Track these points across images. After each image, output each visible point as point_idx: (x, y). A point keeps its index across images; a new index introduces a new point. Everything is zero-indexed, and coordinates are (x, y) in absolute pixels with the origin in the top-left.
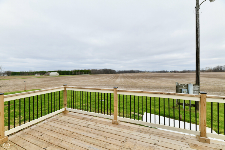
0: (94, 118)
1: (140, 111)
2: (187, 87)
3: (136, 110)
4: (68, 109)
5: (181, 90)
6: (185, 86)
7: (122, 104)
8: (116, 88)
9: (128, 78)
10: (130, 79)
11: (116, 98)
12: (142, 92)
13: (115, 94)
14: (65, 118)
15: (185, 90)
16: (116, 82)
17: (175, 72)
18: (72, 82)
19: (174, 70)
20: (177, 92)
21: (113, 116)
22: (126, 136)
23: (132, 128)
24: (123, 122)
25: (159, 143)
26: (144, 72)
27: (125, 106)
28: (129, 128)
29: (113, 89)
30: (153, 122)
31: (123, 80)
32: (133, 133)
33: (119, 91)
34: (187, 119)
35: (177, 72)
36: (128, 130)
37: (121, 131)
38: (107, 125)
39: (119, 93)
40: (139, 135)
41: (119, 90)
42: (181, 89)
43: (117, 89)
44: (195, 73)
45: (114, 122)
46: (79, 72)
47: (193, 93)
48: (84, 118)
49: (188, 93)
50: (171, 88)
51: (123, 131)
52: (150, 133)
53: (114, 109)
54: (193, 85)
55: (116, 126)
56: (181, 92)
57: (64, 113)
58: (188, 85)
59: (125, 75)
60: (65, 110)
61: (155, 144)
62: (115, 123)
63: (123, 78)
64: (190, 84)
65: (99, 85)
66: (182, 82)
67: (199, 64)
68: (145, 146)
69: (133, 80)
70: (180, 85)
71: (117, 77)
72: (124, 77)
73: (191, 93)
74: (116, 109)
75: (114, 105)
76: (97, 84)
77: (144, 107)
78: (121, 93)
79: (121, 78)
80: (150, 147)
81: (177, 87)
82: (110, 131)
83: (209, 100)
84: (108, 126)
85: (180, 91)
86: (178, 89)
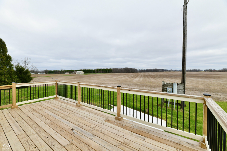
0: (70, 103)
2: (172, 86)
5: (166, 89)
6: (170, 85)
9: (148, 77)
15: (169, 89)
16: (133, 81)
17: (211, 71)
20: (163, 91)
21: (77, 101)
26: (170, 71)
36: (80, 110)
42: (166, 87)
45: (78, 105)
47: (178, 92)
48: (64, 102)
49: (173, 92)
50: (159, 87)
54: (178, 84)
58: (173, 84)
59: (146, 74)
60: (56, 97)
63: (143, 77)
64: (175, 83)
66: (168, 81)
69: (152, 80)
70: (165, 84)
71: (137, 76)
72: (144, 76)
73: (175, 92)
76: (113, 83)
78: (82, 86)
79: (141, 77)
81: (163, 86)
85: (166, 90)
86: (164, 88)
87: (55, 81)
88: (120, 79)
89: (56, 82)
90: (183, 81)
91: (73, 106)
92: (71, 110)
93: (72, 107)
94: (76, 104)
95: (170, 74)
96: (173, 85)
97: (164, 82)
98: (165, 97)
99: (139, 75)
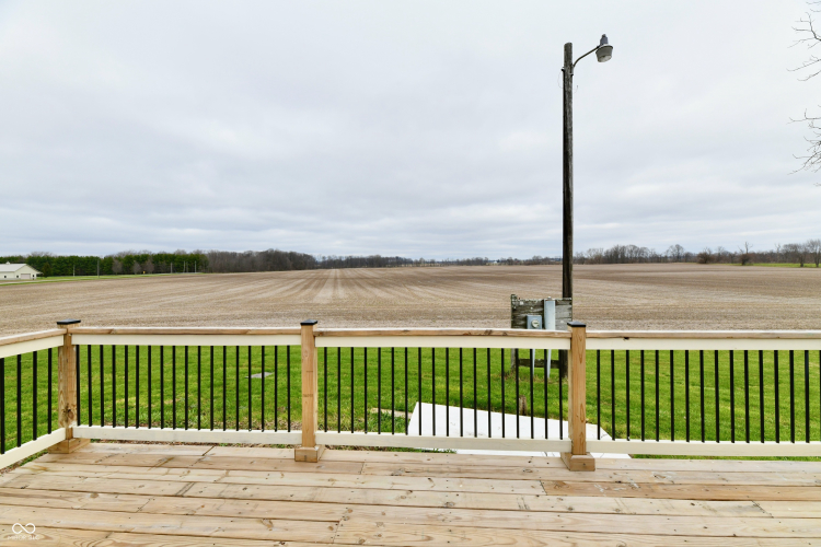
0: (217, 451)
1: (400, 400)
2: (540, 309)
3: (386, 398)
4: (83, 431)
5: (526, 319)
6: (535, 307)
7: (332, 381)
8: (312, 324)
9: (360, 286)
10: (369, 288)
11: (311, 360)
12: (406, 334)
13: (306, 348)
14: (65, 474)
15: (534, 319)
16: (315, 301)
17: (510, 262)
18: (109, 306)
19: (506, 258)
20: (514, 325)
21: (300, 432)
22: (347, 501)
23: (369, 465)
24: (340, 448)
25: (459, 501)
26: (418, 264)
27: (346, 389)
28: (359, 468)
29: (300, 327)
30: (441, 431)
31: (342, 293)
32: (374, 482)
33: (321, 334)
34: (540, 406)
35: (517, 262)
36: (354, 477)
37: (329, 484)
38: (276, 470)
39: (321, 343)
40: (395, 487)
41: (322, 330)
42: (524, 315)
43: (316, 328)
44: (560, 267)
45: (304, 454)
46: (149, 263)
47: (557, 326)
48: (171, 459)
49: (544, 327)
50: (499, 315)
51: (337, 484)
52: (431, 473)
53: (303, 404)
54: (557, 303)
55: (311, 469)
56: (525, 326)
57: (62, 451)
58: (542, 304)
59: (349, 272)
61: (447, 506)
62: (307, 459)
63: (343, 285)
64: (549, 300)
65: (243, 317)
66: (529, 293)
67: (571, 239)
68: (415, 519)
69: (380, 293)
70: (522, 303)
71: (321, 283)
72: (347, 282)
73: (551, 327)
74: (311, 405)
75: (303, 390)
76: (237, 313)
77: (413, 384)
78: (332, 343)
79: (335, 287)
80: (430, 518)
81: (514, 310)
82: (286, 492)
83: (592, 345)
84: (279, 474)
85: (522, 322)
86: (518, 317)
87: (56, 330)
88: (260, 297)
89: (67, 336)
90: (567, 291)
91: (277, 466)
92: (305, 494)
93: (275, 478)
94: (289, 453)
95: (421, 273)
96: (543, 306)
97: (513, 297)
98: (523, 344)
99: (326, 278)
